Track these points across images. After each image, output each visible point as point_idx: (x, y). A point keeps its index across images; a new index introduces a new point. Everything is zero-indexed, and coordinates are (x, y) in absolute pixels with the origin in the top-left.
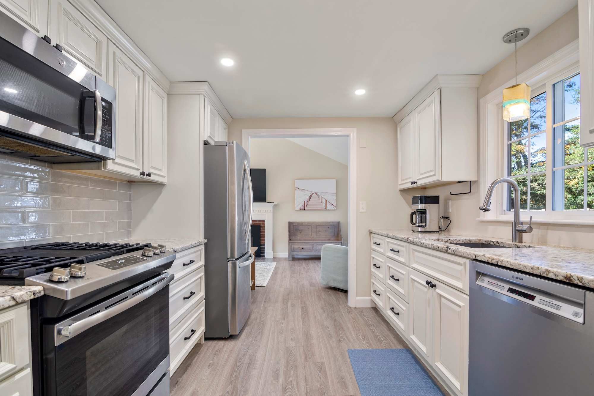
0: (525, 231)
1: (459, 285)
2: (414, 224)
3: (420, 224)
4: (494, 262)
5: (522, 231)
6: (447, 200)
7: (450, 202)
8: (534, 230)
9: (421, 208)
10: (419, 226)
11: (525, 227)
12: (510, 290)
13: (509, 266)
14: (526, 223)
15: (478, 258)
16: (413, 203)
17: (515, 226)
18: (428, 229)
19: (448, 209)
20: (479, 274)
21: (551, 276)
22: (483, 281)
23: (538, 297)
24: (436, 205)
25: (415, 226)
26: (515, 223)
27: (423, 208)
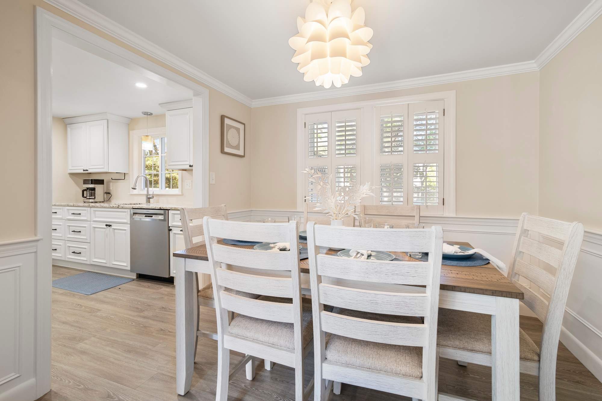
0: (151, 198)
1: (125, 221)
2: (86, 197)
3: (91, 197)
4: (140, 208)
5: (149, 198)
6: (109, 182)
7: (111, 184)
8: (154, 198)
9: (92, 187)
10: (89, 199)
11: (151, 196)
12: (146, 216)
13: (145, 208)
14: (151, 195)
15: (133, 208)
16: (84, 183)
17: (147, 197)
18: (96, 200)
19: (110, 188)
20: (134, 213)
21: (157, 208)
22: (136, 216)
23: (154, 216)
24: (102, 185)
25: (86, 198)
26: (147, 195)
27: (93, 187)
